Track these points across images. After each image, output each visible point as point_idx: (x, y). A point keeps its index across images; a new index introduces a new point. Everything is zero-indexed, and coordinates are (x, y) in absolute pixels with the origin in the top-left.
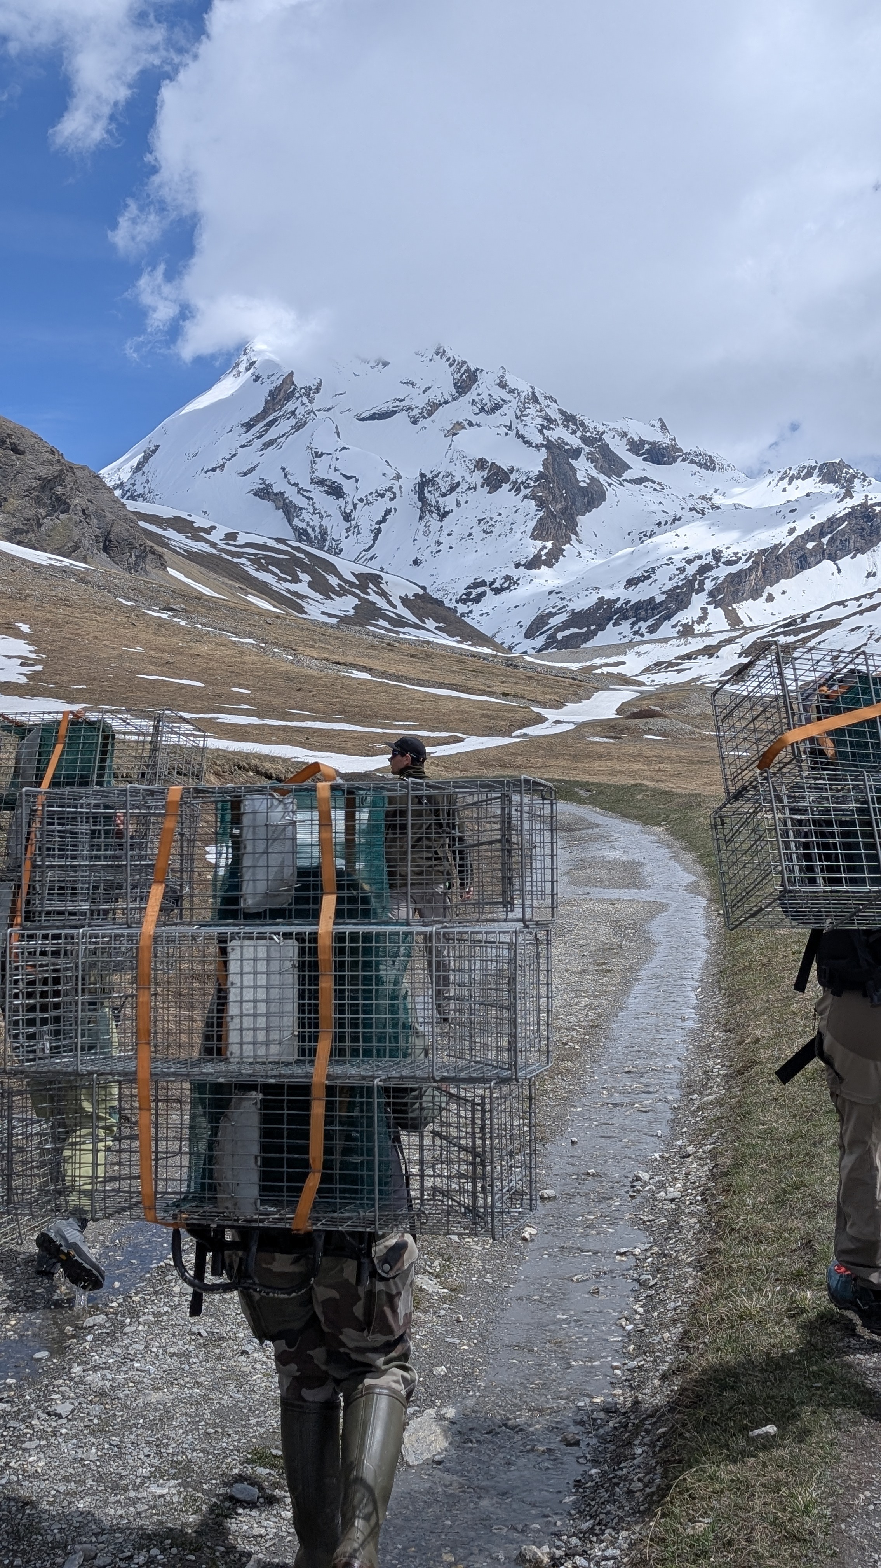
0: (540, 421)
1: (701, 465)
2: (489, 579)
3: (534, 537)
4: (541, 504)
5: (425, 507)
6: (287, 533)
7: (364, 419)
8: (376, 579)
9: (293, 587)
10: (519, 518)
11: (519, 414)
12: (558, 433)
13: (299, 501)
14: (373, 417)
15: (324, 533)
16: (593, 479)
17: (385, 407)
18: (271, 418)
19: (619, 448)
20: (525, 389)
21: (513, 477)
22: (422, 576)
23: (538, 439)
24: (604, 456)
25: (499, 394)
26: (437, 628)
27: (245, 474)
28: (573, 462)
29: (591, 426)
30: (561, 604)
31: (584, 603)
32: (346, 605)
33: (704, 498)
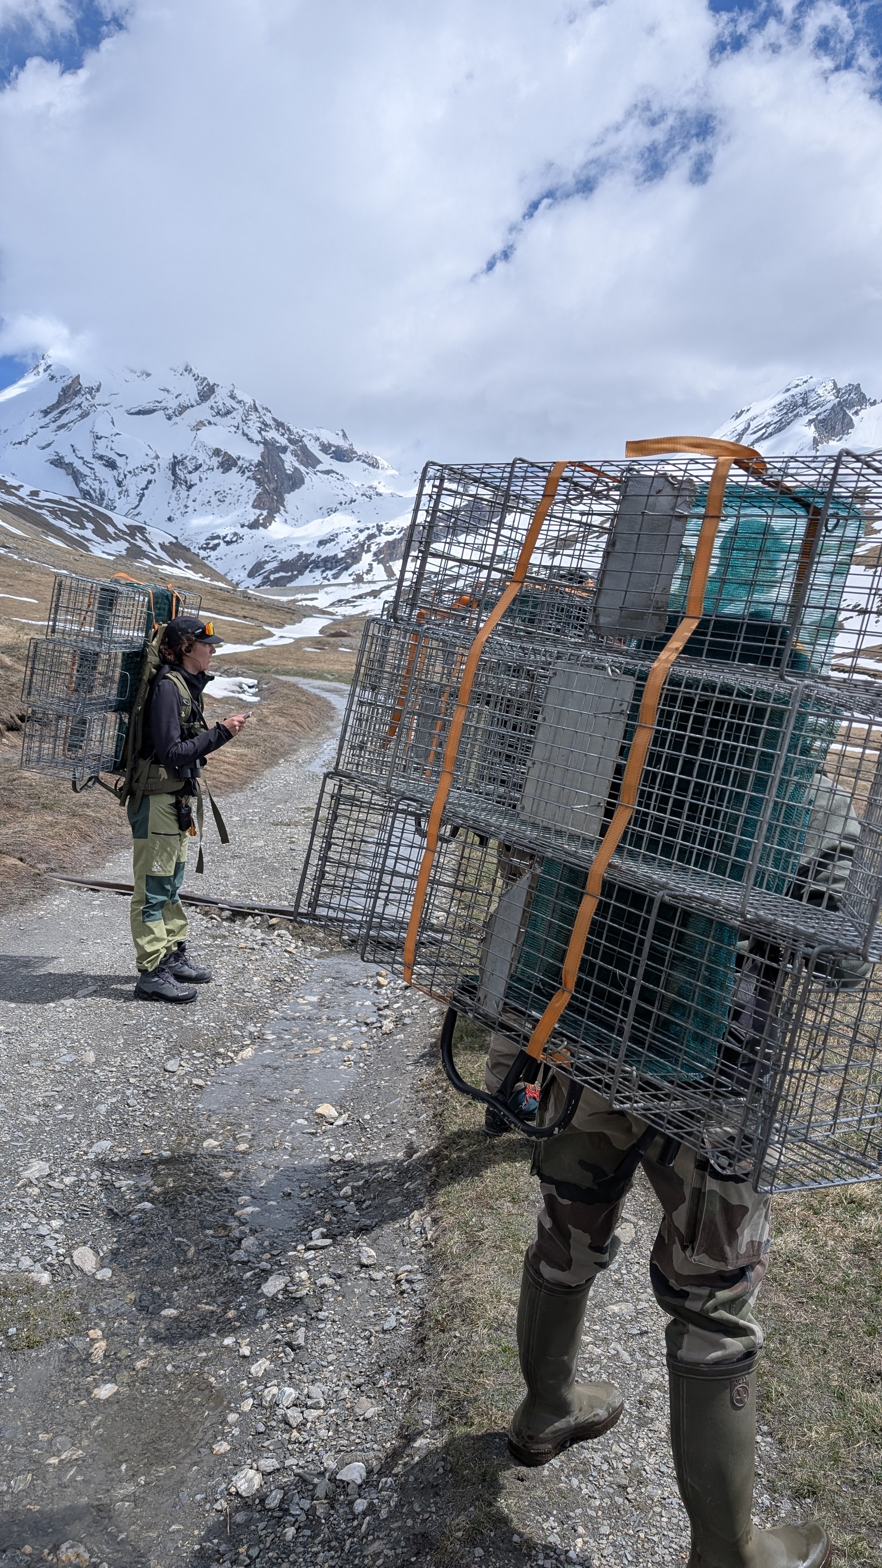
0: (259, 425)
1: (369, 464)
2: (222, 534)
3: (254, 507)
4: (259, 483)
5: (177, 480)
6: (76, 494)
7: (132, 414)
8: (142, 530)
9: (81, 532)
10: (244, 492)
12: (272, 434)
13: (85, 470)
14: (139, 413)
16: (296, 469)
17: (148, 406)
18: (63, 408)
19: (314, 449)
20: (249, 401)
21: (240, 463)
22: (174, 529)
23: (257, 437)
24: (303, 453)
25: (230, 403)
26: (186, 567)
27: (44, 448)
28: (282, 456)
29: (295, 431)
30: (273, 555)
31: (289, 555)
32: (121, 547)
33: (371, 487)
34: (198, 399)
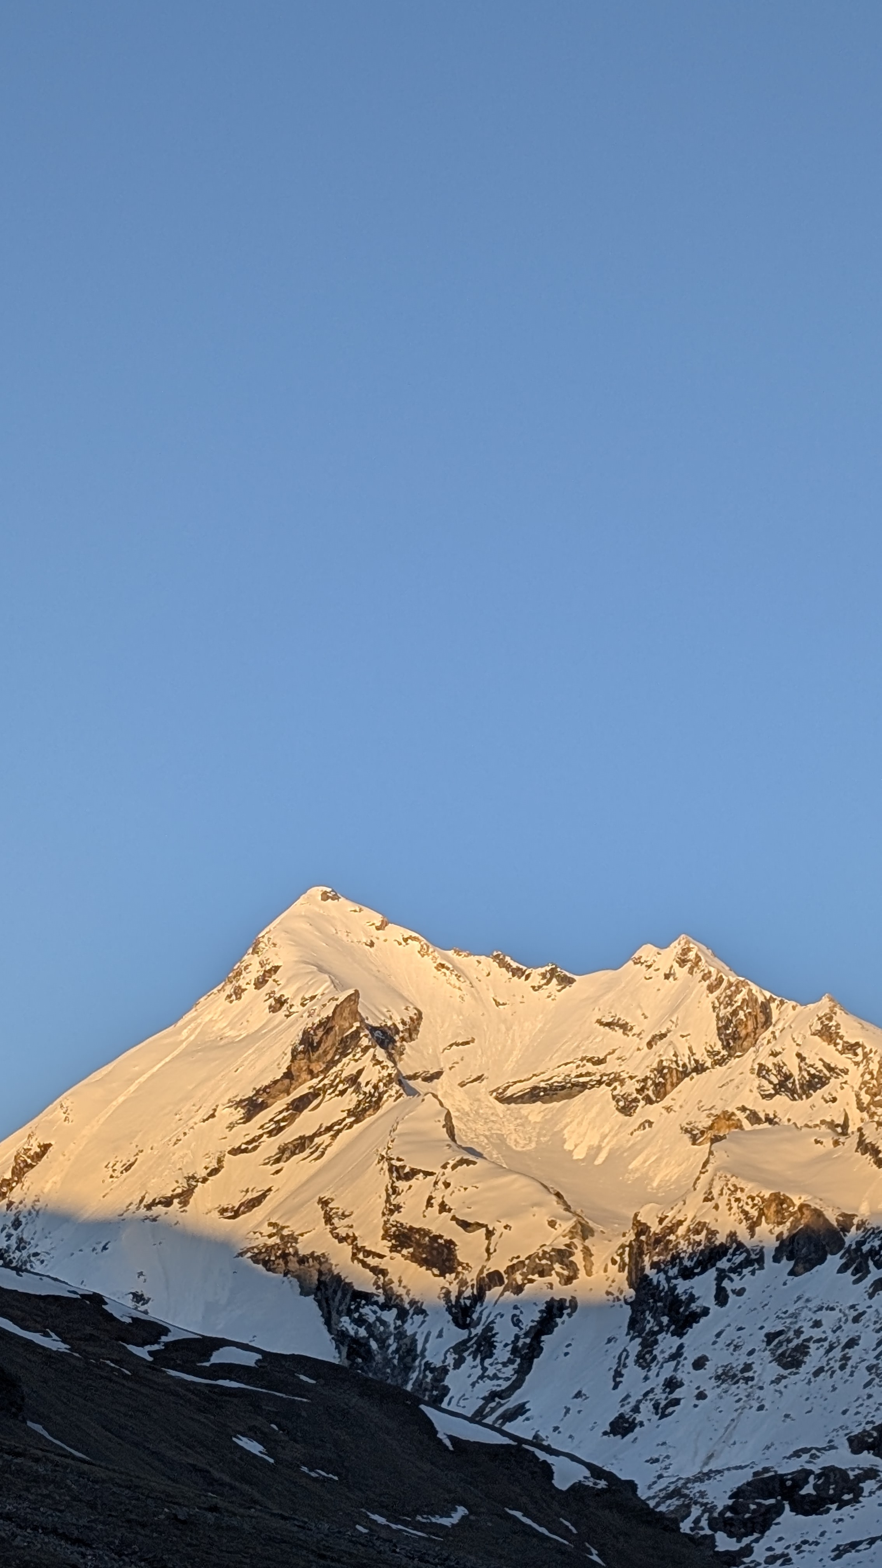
7: (511, 1100)
11: (866, 1099)
14: (534, 1095)
15: (407, 1351)
17: (560, 1076)
18: (303, 1090)
21: (849, 1241)
27: (239, 1212)
34: (719, 1046)
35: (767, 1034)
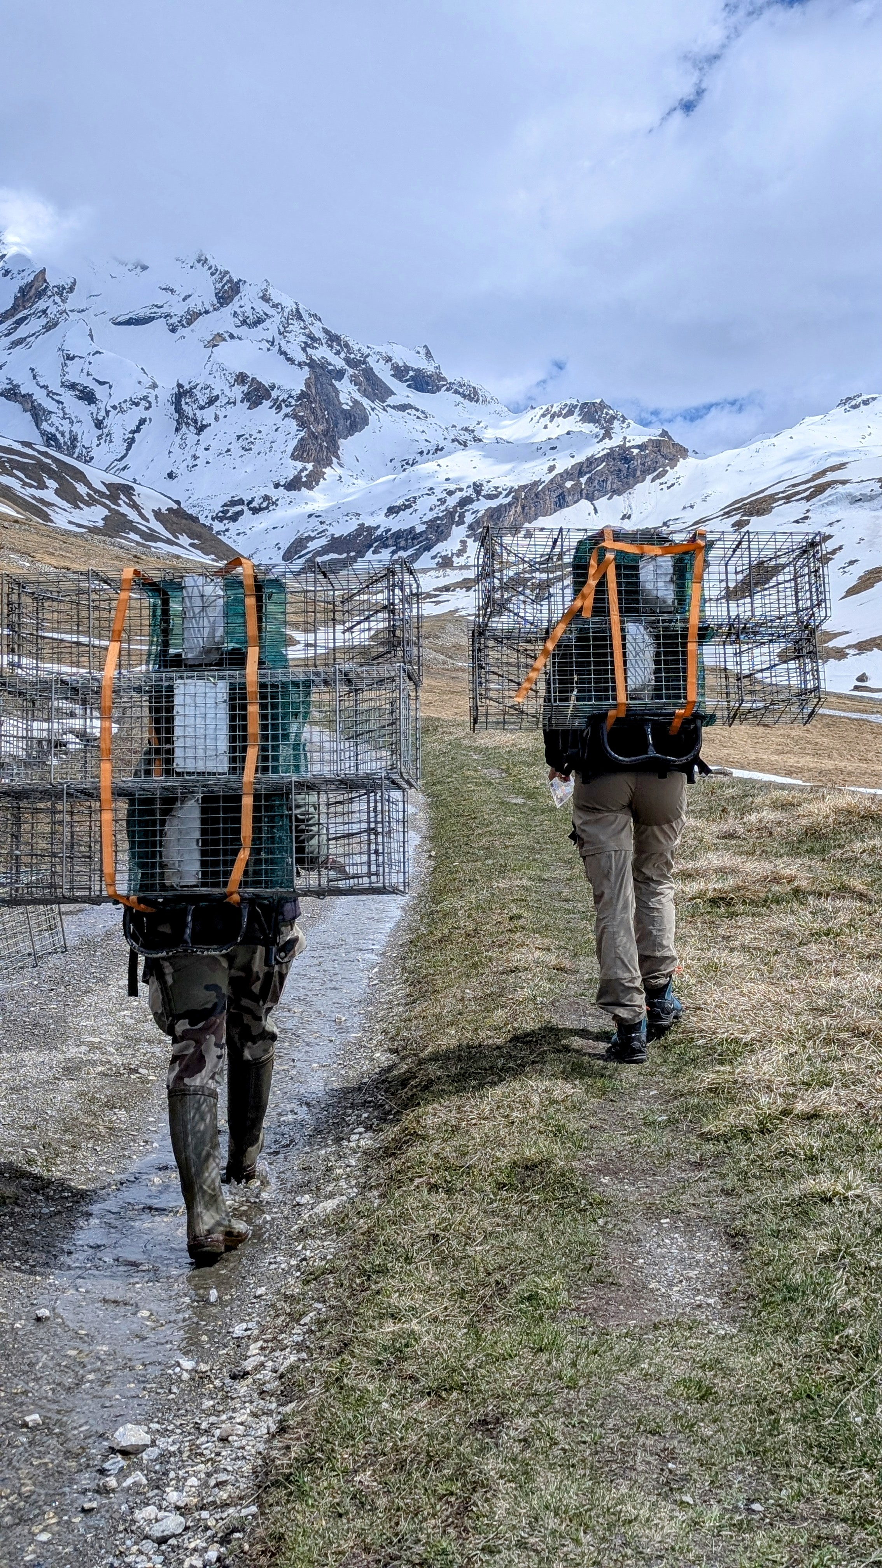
0: (304, 338)
1: (464, 396)
2: (246, 498)
3: (294, 457)
4: (303, 424)
5: (181, 419)
6: (35, 437)
7: (119, 324)
8: (127, 490)
9: (39, 493)
10: (280, 436)
11: (282, 329)
12: (322, 353)
13: (48, 404)
14: (129, 322)
15: (74, 439)
16: (356, 402)
17: (143, 313)
18: (21, 315)
19: (384, 373)
20: (289, 304)
21: (274, 394)
22: (176, 489)
23: (301, 357)
24: (368, 380)
25: (263, 307)
26: (191, 545)
28: (336, 383)
29: (356, 347)
30: (321, 528)
31: (344, 528)
32: (96, 515)
33: (466, 429)
34: (215, 302)
35: (238, 297)
